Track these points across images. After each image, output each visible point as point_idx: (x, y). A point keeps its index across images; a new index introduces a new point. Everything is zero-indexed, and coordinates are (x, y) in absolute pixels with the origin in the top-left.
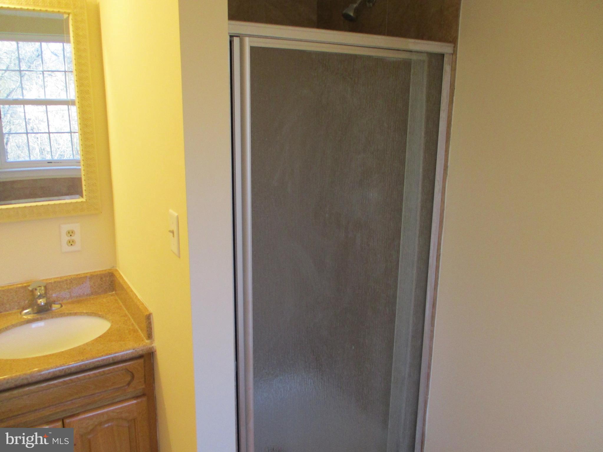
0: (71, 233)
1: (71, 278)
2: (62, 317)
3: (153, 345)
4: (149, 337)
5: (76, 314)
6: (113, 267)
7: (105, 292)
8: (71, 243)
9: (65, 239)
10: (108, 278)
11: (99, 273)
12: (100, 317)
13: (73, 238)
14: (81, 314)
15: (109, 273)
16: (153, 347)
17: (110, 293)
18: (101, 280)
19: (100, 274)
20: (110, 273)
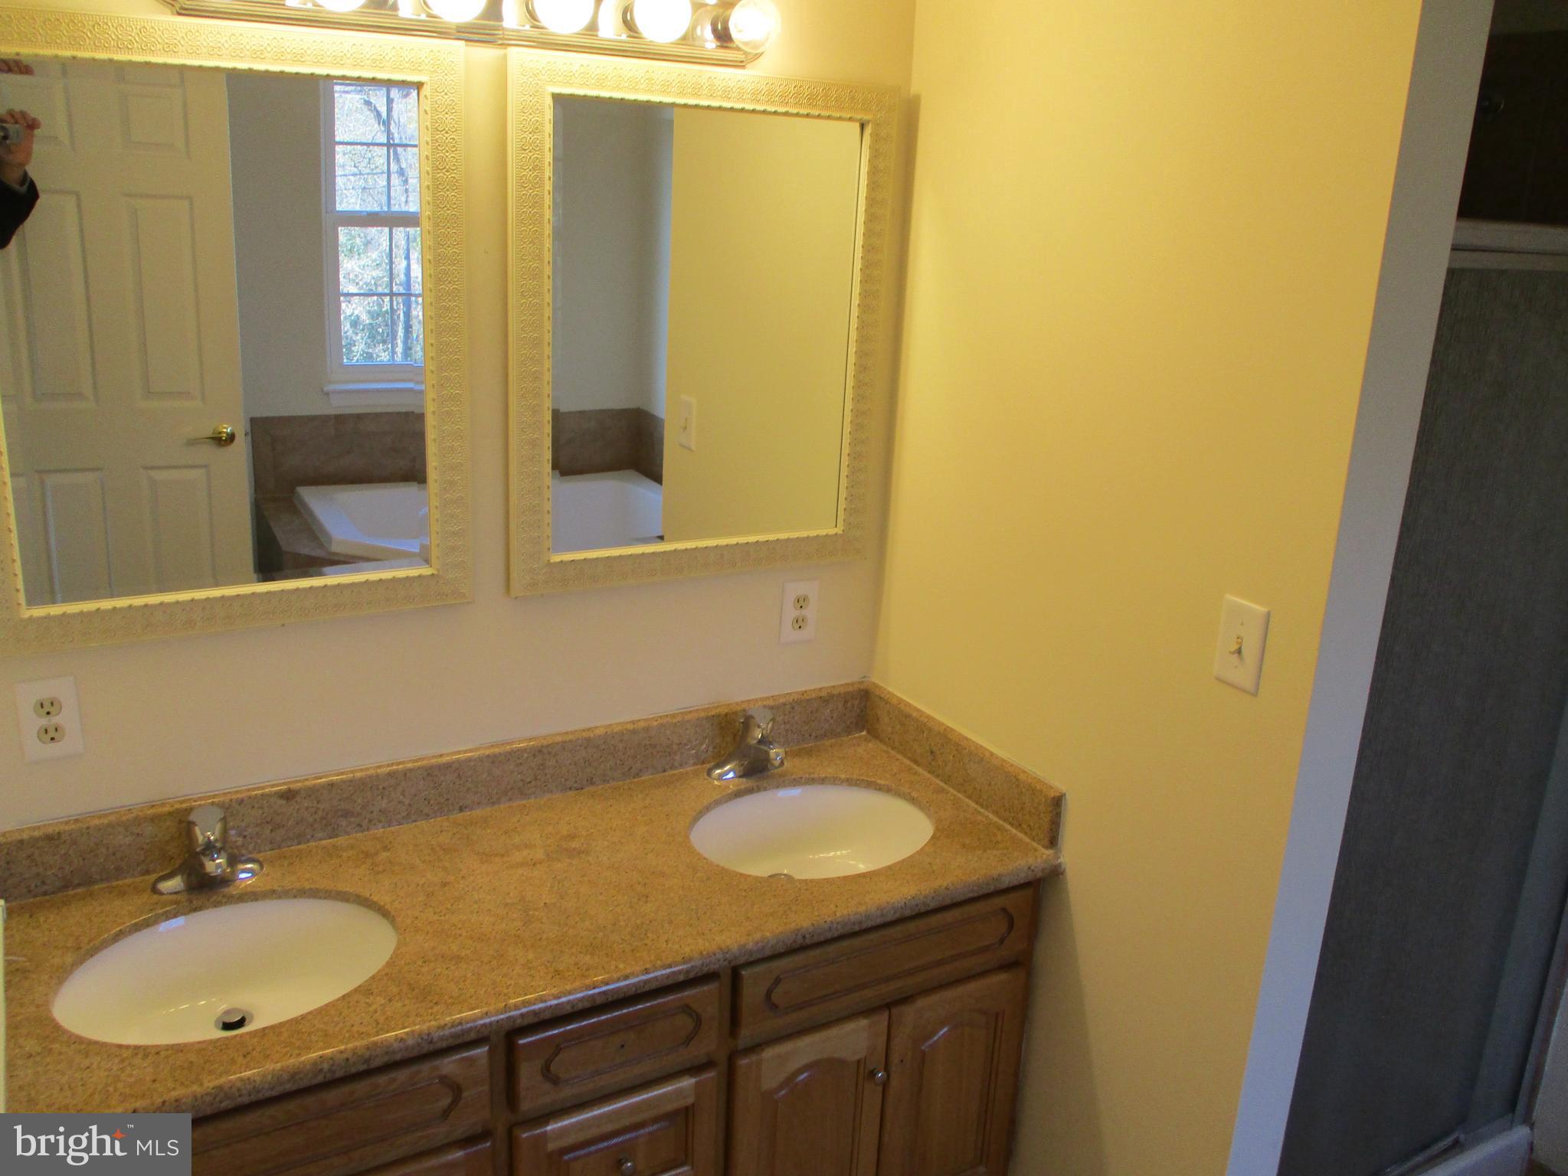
0: (801, 602)
1: (793, 700)
2: (794, 786)
3: (1059, 861)
4: (1052, 843)
5: (823, 781)
6: (864, 677)
7: (848, 731)
8: (799, 623)
9: (791, 613)
10: (856, 702)
11: (842, 690)
12: (880, 789)
13: (804, 612)
14: (835, 781)
15: (860, 691)
16: (1060, 865)
17: (857, 735)
18: (844, 705)
19: (845, 693)
20: (863, 690)
